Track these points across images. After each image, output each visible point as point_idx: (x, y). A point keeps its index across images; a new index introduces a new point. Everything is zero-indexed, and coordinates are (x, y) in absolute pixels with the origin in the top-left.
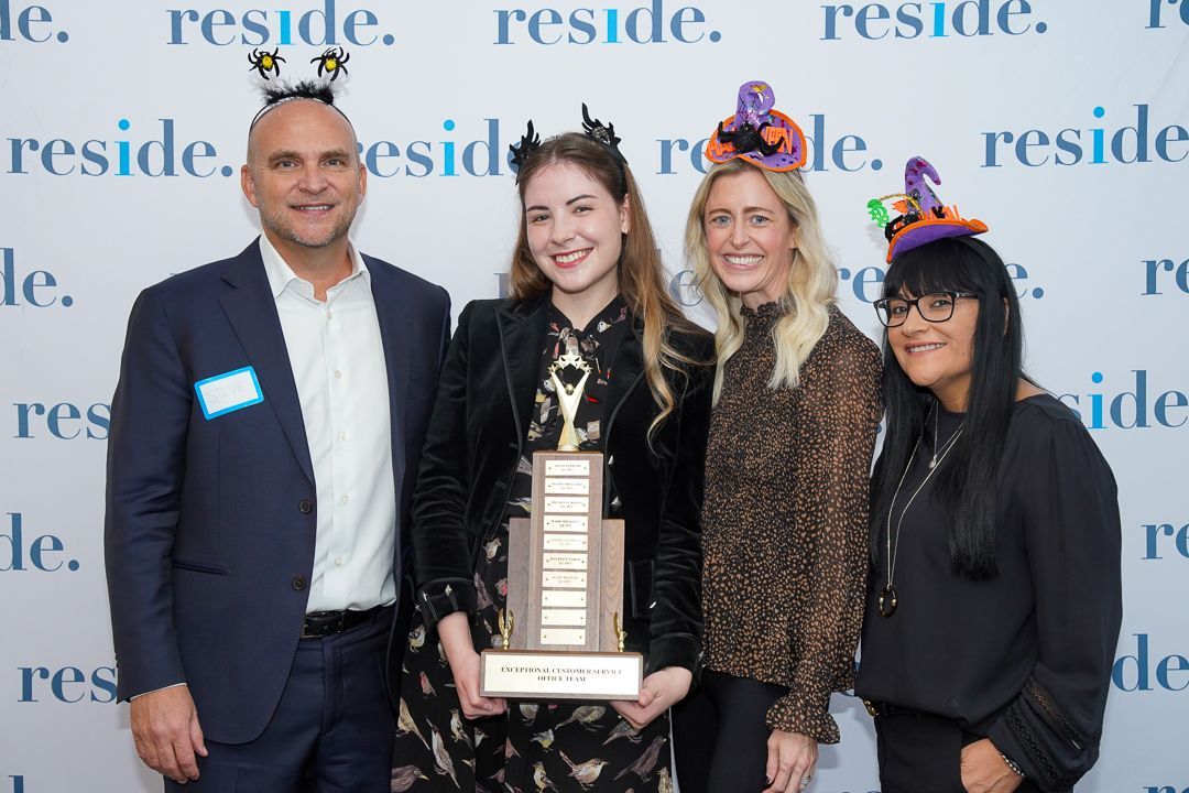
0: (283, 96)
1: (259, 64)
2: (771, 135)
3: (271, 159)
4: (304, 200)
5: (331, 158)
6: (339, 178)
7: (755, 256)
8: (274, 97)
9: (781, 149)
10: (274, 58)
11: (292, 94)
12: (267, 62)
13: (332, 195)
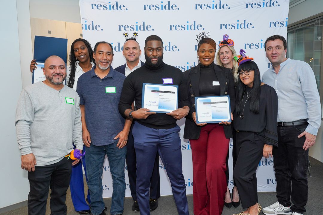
0: (128, 40)
1: (125, 35)
2: (228, 42)
3: (125, 48)
4: (130, 54)
5: (134, 48)
6: (135, 51)
7: (227, 58)
8: (127, 40)
9: (230, 43)
10: (127, 34)
11: (130, 39)
12: (126, 34)
13: (134, 54)
